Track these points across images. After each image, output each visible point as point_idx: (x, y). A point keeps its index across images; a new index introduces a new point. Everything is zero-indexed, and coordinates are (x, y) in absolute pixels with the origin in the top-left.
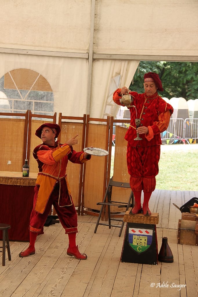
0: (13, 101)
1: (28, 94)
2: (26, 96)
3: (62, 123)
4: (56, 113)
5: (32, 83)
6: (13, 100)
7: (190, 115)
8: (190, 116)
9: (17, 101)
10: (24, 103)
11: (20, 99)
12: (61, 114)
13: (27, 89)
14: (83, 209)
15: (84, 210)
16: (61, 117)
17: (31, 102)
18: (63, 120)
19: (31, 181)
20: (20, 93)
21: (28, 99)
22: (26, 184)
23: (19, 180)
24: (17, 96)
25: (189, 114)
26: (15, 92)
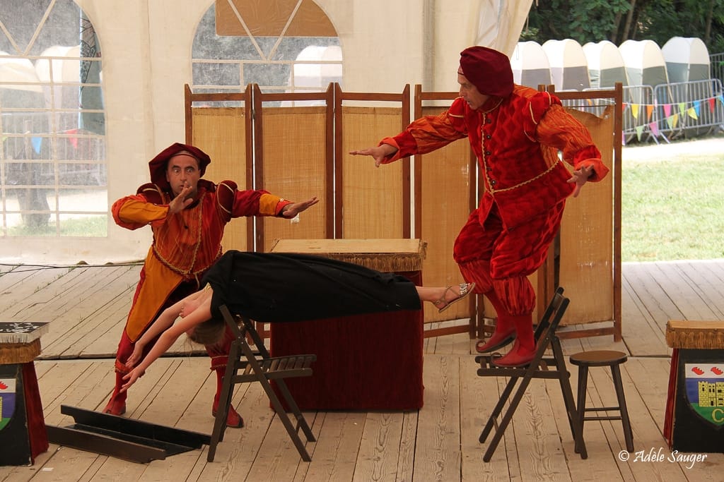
0: (241, 67)
1: (276, 45)
2: (272, 51)
3: (424, 111)
4: (408, 87)
5: (285, 20)
6: (241, 62)
7: (592, 81)
8: (591, 83)
9: (250, 66)
10: (269, 68)
11: (258, 59)
12: (419, 87)
13: (273, 34)
14: (481, 321)
15: (486, 323)
16: (421, 95)
17: (284, 65)
18: (424, 103)
19: (399, 259)
20: (256, 45)
21: (277, 59)
22: (388, 269)
23: (368, 260)
24: (250, 51)
25: (590, 78)
26: (244, 44)
